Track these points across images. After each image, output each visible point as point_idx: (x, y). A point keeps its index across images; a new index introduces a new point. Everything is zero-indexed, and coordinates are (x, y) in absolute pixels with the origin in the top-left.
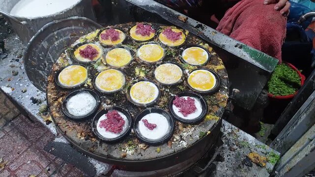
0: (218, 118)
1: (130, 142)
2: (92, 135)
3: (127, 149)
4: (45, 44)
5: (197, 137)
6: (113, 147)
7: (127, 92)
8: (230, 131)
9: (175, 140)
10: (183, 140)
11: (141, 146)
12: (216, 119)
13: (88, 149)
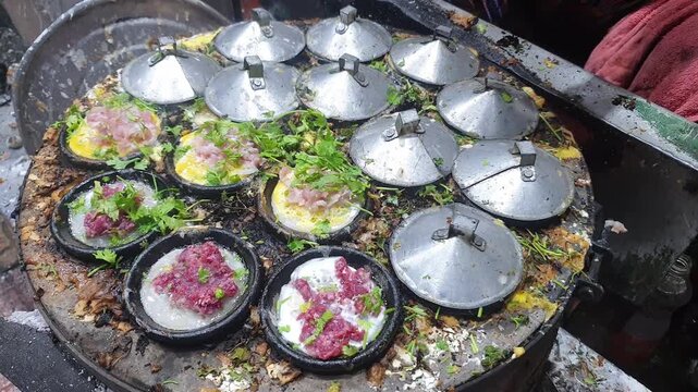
0: (555, 306)
1: (240, 353)
2: (118, 313)
3: (225, 373)
4: (77, 57)
5: (476, 363)
6: (180, 362)
7: (261, 190)
8: (574, 360)
9: (396, 364)
10: (426, 368)
11: (276, 369)
12: (546, 308)
13: (97, 355)
